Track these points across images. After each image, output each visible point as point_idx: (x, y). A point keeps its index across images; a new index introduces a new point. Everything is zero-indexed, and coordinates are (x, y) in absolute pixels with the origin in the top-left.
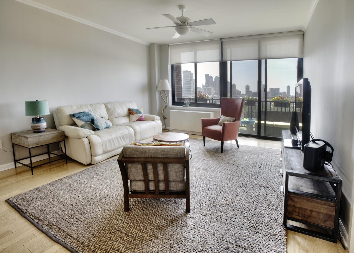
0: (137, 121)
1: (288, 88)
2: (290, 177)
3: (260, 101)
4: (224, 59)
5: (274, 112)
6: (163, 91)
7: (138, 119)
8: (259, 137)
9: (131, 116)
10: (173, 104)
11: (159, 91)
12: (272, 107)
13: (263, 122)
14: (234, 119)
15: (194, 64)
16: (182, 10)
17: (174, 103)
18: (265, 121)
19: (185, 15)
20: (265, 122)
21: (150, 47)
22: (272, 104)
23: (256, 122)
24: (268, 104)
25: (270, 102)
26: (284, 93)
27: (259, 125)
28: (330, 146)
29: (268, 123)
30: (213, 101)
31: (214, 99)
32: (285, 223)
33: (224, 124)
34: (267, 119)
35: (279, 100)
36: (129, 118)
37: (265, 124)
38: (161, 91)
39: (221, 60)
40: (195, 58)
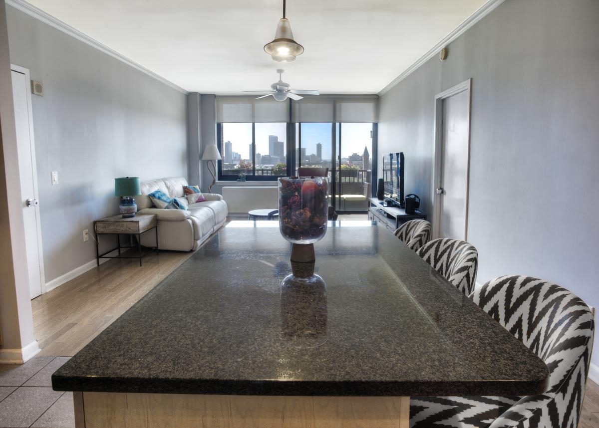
0: (197, 202)
1: (319, 147)
4: (292, 121)
6: (211, 160)
7: (199, 199)
9: (189, 196)
10: (219, 180)
11: (203, 161)
15: (251, 124)
16: (280, 74)
17: (221, 177)
18: (340, 195)
26: (313, 156)
28: (418, 197)
29: (342, 196)
30: (263, 173)
31: (265, 170)
35: (347, 168)
36: (187, 198)
37: (340, 197)
38: (208, 161)
39: (289, 121)
40: (253, 116)
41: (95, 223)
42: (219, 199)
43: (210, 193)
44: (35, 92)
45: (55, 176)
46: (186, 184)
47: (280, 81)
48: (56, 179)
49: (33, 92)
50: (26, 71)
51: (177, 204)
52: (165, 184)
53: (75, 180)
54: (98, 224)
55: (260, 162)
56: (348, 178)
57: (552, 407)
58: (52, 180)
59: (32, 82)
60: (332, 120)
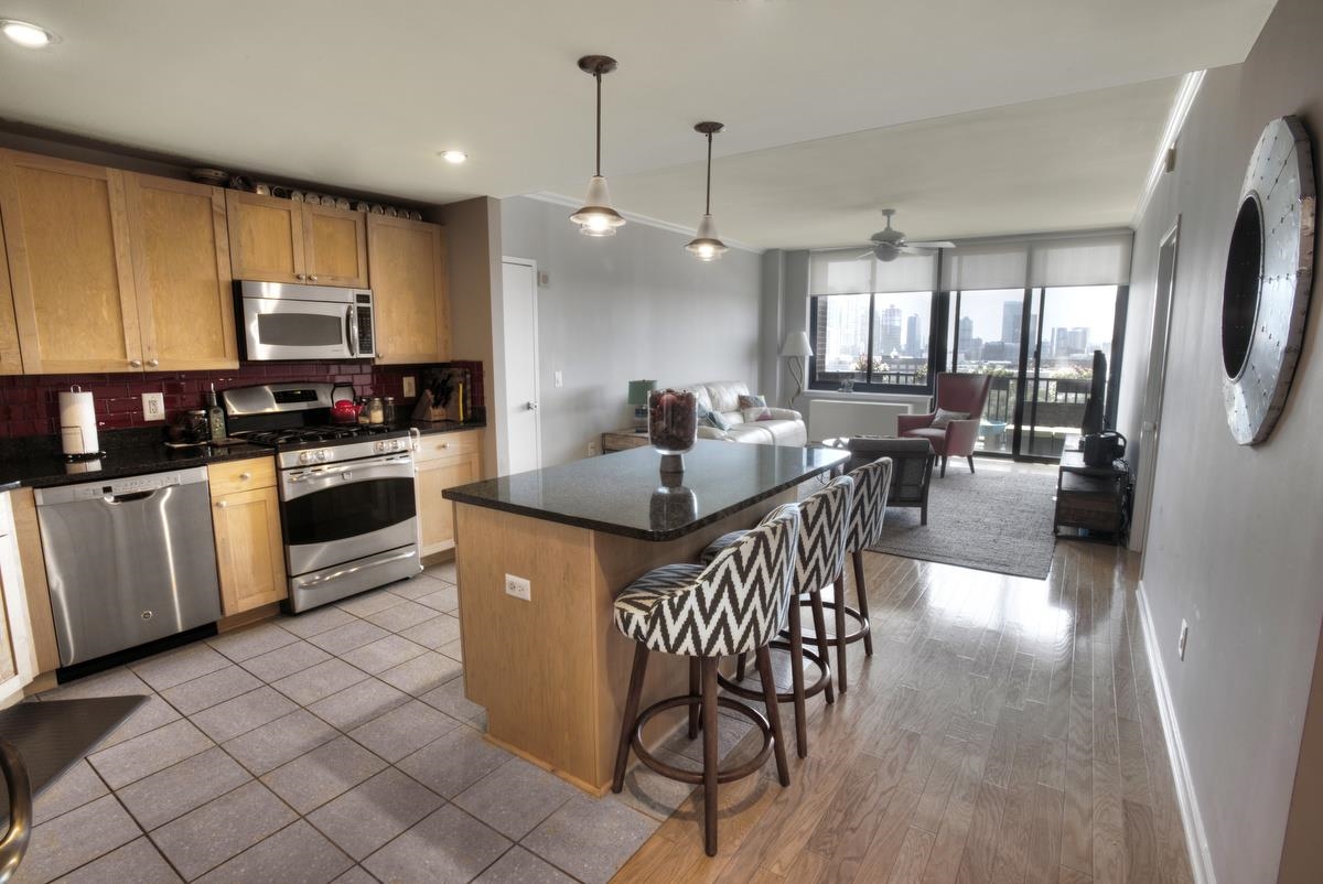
0: (758, 420)
2: (1065, 474)
3: (1022, 379)
4: (943, 289)
5: (1055, 405)
6: (795, 357)
7: (761, 417)
8: (1017, 457)
9: (746, 411)
10: (810, 388)
11: (785, 357)
12: (1052, 392)
13: (1026, 428)
14: (968, 414)
15: (869, 296)
16: (889, 217)
17: (813, 384)
18: (1033, 425)
19: (896, 227)
20: (1032, 428)
21: (767, 257)
22: (1053, 385)
23: (1012, 427)
24: (1042, 385)
25: (1048, 380)
27: (1017, 433)
28: (1122, 437)
29: (1037, 429)
32: (1056, 531)
33: (951, 424)
34: (1037, 420)
36: (743, 415)
37: (1032, 432)
38: (790, 357)
39: (935, 289)
40: (872, 282)
41: (604, 435)
42: (792, 418)
43: (791, 408)
44: (541, 284)
45: (559, 375)
46: (745, 392)
47: (888, 229)
48: (560, 380)
49: (539, 284)
50: (533, 262)
51: (714, 420)
52: (709, 391)
53: (582, 381)
54: (607, 438)
55: (980, 356)
56: (1073, 395)
57: (699, 592)
58: (555, 381)
59: (538, 273)
60: (1023, 283)
